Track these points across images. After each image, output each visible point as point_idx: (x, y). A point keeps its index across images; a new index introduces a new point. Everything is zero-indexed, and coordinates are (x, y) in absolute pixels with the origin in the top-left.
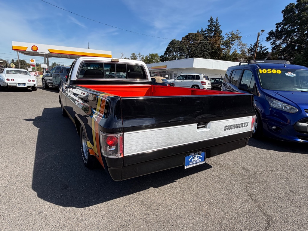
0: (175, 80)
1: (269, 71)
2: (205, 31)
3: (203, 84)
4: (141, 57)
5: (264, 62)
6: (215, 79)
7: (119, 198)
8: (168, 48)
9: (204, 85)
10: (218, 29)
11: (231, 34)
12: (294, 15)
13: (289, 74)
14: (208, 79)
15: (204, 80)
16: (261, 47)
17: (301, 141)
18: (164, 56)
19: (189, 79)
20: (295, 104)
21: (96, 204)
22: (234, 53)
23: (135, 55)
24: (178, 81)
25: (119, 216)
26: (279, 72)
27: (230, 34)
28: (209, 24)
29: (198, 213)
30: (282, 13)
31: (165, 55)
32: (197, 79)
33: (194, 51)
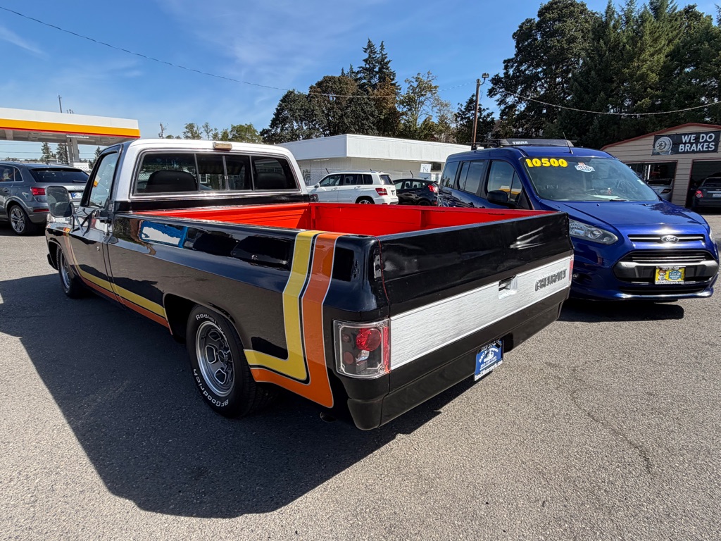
0: (316, 187)
1: (546, 162)
2: (358, 73)
3: (381, 194)
4: (210, 134)
5: (526, 143)
6: (403, 181)
7: (344, 472)
8: (279, 112)
9: (384, 197)
10: (387, 69)
11: (416, 81)
12: (535, 43)
13: (581, 167)
14: (389, 181)
15: (382, 185)
16: (480, 110)
17: (624, 296)
18: (270, 130)
19: (348, 183)
20: (611, 225)
21: (300, 496)
22: (426, 123)
23: (195, 129)
24: (324, 189)
25: (368, 510)
26: (563, 163)
27: (414, 80)
28: (366, 56)
29: (521, 469)
30: (514, 38)
31: (273, 128)
32: (366, 183)
33: (341, 117)
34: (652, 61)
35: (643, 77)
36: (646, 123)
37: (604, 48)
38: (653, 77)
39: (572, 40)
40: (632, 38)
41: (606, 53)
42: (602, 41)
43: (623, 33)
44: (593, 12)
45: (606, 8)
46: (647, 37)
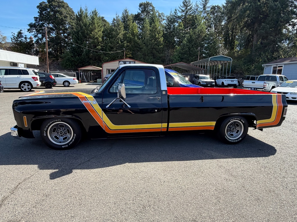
3: (35, 80)
15: (35, 75)
16: (26, 38)
30: (37, 8)
32: (25, 74)
34: (98, 33)
35: (97, 38)
36: (101, 55)
37: (82, 25)
38: (100, 39)
39: (66, 17)
40: (91, 23)
41: (83, 27)
42: (81, 22)
43: (88, 20)
44: (71, 8)
45: (80, 9)
46: (96, 24)
